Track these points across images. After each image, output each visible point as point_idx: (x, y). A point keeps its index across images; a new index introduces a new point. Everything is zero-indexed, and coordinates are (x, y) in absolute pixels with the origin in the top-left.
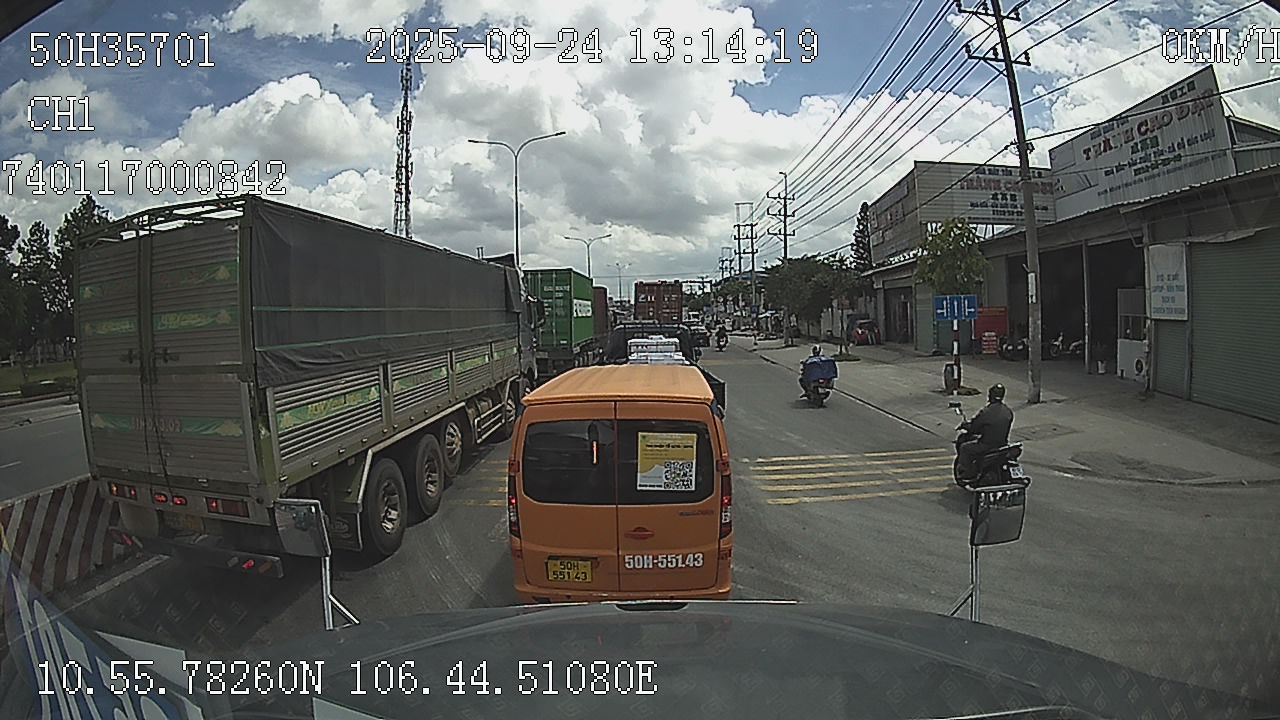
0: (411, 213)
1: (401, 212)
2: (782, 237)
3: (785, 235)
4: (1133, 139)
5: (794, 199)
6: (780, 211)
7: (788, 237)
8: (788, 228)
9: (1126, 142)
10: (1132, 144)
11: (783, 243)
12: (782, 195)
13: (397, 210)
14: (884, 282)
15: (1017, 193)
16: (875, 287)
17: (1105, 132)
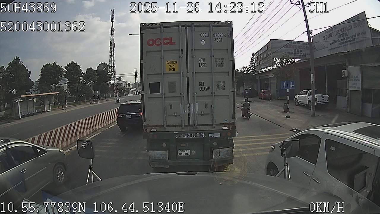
0: (115, 59)
1: (112, 58)
4: (339, 33)
9: (337, 34)
10: (339, 35)
13: (110, 58)
14: (260, 77)
15: (302, 49)
16: (257, 78)
17: (330, 31)
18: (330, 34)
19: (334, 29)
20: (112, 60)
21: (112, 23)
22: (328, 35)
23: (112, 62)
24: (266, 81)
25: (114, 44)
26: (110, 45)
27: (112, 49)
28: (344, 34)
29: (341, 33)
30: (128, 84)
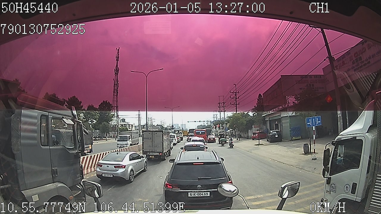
0: (118, 99)
1: (115, 99)
2: (235, 105)
3: (236, 104)
4: (353, 59)
5: (238, 93)
6: (234, 97)
7: (237, 105)
8: (237, 102)
9: (350, 61)
10: (352, 61)
11: (235, 107)
12: (235, 92)
13: (114, 98)
14: (269, 118)
15: (314, 84)
16: (266, 120)
17: (342, 59)
18: (343, 62)
19: (347, 56)
20: (116, 100)
21: (117, 62)
22: (341, 63)
23: (116, 102)
24: (276, 122)
25: (119, 84)
26: (114, 84)
27: (116, 89)
28: (358, 59)
29: (354, 59)
30: (131, 126)
